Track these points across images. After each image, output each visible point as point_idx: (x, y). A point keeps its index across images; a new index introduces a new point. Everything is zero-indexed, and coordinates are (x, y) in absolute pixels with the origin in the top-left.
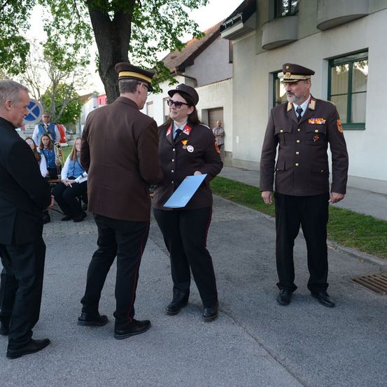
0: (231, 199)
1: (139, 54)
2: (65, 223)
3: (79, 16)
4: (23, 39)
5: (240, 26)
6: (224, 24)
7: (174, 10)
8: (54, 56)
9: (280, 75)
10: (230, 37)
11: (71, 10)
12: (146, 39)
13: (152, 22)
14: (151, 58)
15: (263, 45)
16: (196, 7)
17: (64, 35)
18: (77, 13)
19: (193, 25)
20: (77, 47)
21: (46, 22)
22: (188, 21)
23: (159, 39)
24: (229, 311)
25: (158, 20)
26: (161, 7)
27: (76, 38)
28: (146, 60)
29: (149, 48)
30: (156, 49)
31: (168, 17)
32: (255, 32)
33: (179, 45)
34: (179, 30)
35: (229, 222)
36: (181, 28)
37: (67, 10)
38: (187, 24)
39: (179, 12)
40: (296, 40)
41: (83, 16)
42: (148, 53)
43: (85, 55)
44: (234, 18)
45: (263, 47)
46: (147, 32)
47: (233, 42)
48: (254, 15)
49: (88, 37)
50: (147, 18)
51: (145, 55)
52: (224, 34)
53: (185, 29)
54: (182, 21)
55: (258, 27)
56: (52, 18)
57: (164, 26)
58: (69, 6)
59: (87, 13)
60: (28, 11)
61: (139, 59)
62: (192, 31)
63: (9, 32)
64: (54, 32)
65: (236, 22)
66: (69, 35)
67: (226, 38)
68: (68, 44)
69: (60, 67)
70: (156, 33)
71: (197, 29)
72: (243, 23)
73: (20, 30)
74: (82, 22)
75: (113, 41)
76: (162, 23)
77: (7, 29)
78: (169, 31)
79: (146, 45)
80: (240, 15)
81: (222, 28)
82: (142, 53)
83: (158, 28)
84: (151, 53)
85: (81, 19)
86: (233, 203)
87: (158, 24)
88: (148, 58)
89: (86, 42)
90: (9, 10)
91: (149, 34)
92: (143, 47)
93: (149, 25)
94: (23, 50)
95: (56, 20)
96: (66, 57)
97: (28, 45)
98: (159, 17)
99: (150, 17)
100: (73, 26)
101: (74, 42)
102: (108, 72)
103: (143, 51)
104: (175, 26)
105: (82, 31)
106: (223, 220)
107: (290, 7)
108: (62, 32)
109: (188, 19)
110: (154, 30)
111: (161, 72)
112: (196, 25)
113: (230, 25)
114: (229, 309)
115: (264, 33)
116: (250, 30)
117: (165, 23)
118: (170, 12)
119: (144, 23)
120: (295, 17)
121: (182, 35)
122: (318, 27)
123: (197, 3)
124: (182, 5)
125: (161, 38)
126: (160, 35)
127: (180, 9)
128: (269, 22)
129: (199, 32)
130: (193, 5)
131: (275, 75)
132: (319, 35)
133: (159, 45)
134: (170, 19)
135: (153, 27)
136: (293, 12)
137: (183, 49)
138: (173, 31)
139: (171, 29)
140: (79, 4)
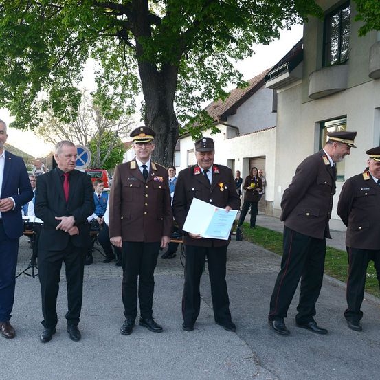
0: (273, 250)
1: (183, 104)
2: (107, 266)
3: (128, 68)
4: (76, 89)
5: (286, 75)
6: (269, 74)
7: (219, 61)
8: (102, 105)
9: (327, 124)
10: (275, 87)
11: (121, 63)
12: (190, 89)
13: (197, 73)
14: (196, 107)
15: (309, 94)
16: (241, 58)
17: (112, 87)
18: (126, 65)
19: (237, 75)
20: (123, 97)
21: (98, 75)
22: (233, 72)
23: (203, 90)
24: (272, 369)
25: (203, 71)
26: (206, 59)
27: (123, 88)
28: (190, 110)
29: (193, 98)
30: (200, 99)
31: (213, 68)
32: (301, 82)
33: (223, 95)
34: (223, 81)
35: (271, 274)
36: (226, 78)
37: (116, 62)
38: (231, 74)
39: (223, 63)
40: (345, 90)
41: (131, 68)
42: (192, 103)
43: (131, 105)
44: (280, 68)
45: (310, 97)
46: (191, 82)
47: (278, 92)
48: (302, 63)
49: (135, 88)
50: (192, 70)
51: (189, 104)
52: (269, 83)
53: (230, 79)
54: (227, 72)
55: (305, 76)
56: (103, 71)
57: (209, 77)
58: (119, 59)
59: (135, 65)
60: (82, 64)
61: (183, 109)
62: (236, 81)
63: (63, 84)
64: (105, 83)
65: (281, 72)
66: (117, 86)
67: (270, 87)
68: (115, 94)
69: (107, 116)
70: (200, 84)
71: (242, 79)
72: (289, 72)
73: (73, 82)
74: (130, 73)
75: (159, 92)
76: (207, 74)
77: (62, 80)
78: (213, 81)
79: (190, 95)
80: (286, 65)
81: (267, 78)
82: (186, 103)
83: (202, 78)
84: (194, 102)
85: (129, 71)
86: (276, 254)
87: (202, 74)
88: (193, 107)
89: (132, 93)
90: (65, 64)
91: (194, 84)
92: (187, 97)
93: (194, 76)
94: (75, 101)
95: (107, 72)
96: (113, 106)
97: (80, 95)
98: (204, 68)
99: (195, 69)
100: (122, 78)
101: (121, 93)
102: (153, 120)
103: (188, 101)
104: (219, 77)
105: (130, 82)
106: (265, 271)
107: (339, 55)
108: (111, 84)
109: (233, 69)
110: (198, 81)
111: (205, 120)
112: (241, 75)
113: (275, 75)
114: (272, 367)
115: (311, 83)
116: (297, 79)
117: (210, 73)
118: (215, 63)
119: (189, 75)
120: (345, 66)
121: (226, 85)
122: (370, 76)
123: (242, 54)
124: (227, 57)
125: (205, 88)
126: (204, 85)
127: (226, 60)
128: (316, 71)
129: (243, 82)
130: (238, 56)
131: (321, 125)
132: (371, 83)
133: (203, 94)
134: (215, 70)
135: (197, 77)
136: (343, 61)
137: (226, 99)
138: (218, 81)
139: (215, 79)
140: (129, 57)
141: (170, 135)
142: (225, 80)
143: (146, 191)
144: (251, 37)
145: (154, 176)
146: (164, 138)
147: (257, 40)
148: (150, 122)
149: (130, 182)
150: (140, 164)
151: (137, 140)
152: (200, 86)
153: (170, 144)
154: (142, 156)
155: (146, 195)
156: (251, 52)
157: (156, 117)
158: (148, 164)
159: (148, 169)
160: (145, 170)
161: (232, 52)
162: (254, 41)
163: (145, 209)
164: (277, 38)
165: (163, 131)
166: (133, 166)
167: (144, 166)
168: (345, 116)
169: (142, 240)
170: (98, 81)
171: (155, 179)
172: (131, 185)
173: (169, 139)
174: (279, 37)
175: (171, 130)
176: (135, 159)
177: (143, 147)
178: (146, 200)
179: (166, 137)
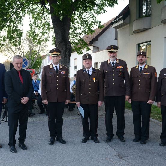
1: (73, 36)
3: (45, 19)
4: (19, 30)
5: (122, 22)
6: (114, 21)
7: (89, 15)
8: (33, 37)
9: (141, 45)
10: (116, 28)
11: (42, 17)
12: (76, 29)
13: (79, 21)
14: (79, 38)
15: (133, 31)
16: (100, 13)
17: (38, 28)
18: (44, 17)
19: (98, 22)
20: (43, 33)
21: (31, 22)
22: (96, 20)
25: (82, 20)
26: (83, 14)
27: (43, 29)
30: (81, 34)
31: (87, 19)
33: (92, 31)
34: (92, 25)
36: (93, 23)
37: (40, 16)
38: (95, 21)
39: (92, 16)
40: (150, 28)
41: (47, 19)
42: (77, 35)
43: (47, 37)
44: (119, 18)
45: (133, 32)
46: (76, 26)
47: (118, 30)
48: (129, 16)
49: (48, 28)
50: (76, 19)
51: (75, 36)
52: (114, 26)
53: (95, 24)
54: (93, 20)
55: (130, 22)
56: (33, 20)
57: (85, 23)
58: (41, 15)
59: (49, 18)
60: (23, 17)
61: (72, 39)
62: (98, 25)
64: (34, 26)
65: (119, 20)
66: (40, 27)
67: (114, 28)
68: (39, 32)
70: (81, 26)
71: (101, 24)
72: (123, 20)
73: (18, 26)
74: (46, 22)
75: (62, 30)
76: (84, 22)
77: (13, 26)
78: (87, 25)
79: (76, 32)
80: (121, 17)
81: (112, 23)
82: (74, 35)
83: (82, 24)
85: (46, 21)
87: (82, 21)
88: (77, 38)
89: (47, 31)
90: (14, 17)
91: (77, 26)
92: (74, 33)
93: (77, 22)
94: (20, 35)
95: (35, 21)
97: (22, 33)
98: (82, 19)
99: (78, 19)
100: (42, 24)
101: (42, 31)
102: (59, 45)
103: (75, 34)
104: (89, 23)
105: (46, 26)
107: (147, 12)
109: (96, 19)
110: (79, 25)
111: (83, 44)
112: (100, 22)
113: (116, 22)
114: (127, 159)
115: (134, 25)
116: (127, 24)
117: (85, 21)
118: (87, 16)
119: (75, 22)
120: (150, 17)
121: (93, 27)
122: (162, 22)
123: (100, 12)
124: (93, 13)
125: (83, 28)
126: (82, 27)
127: (92, 15)
128: (136, 20)
129: (101, 25)
130: (98, 13)
131: (139, 45)
132: (162, 25)
133: (82, 31)
134: (88, 20)
135: (79, 23)
136: (148, 15)
137: (93, 34)
138: (89, 25)
139: (88, 24)
140: (45, 14)
141: (67, 52)
142: (92, 24)
143: (57, 79)
144: (104, 4)
145: (61, 71)
146: (64, 53)
147: (107, 5)
148: (58, 46)
149: (50, 74)
150: (54, 66)
151: (53, 55)
152: (80, 27)
153: (68, 56)
154: (55, 62)
155: (58, 80)
156: (105, 11)
157: (61, 43)
158: (58, 66)
159: (58, 68)
160: (57, 69)
161: (95, 11)
162: (106, 5)
163: (57, 87)
164: (117, 4)
165: (64, 50)
166: (51, 67)
167: (56, 67)
168: (150, 41)
169: (56, 101)
170: (31, 26)
171: (61, 72)
172: (50, 76)
173: (67, 53)
174: (118, 3)
175: (68, 49)
176: (52, 64)
177: (55, 58)
178: (57, 83)
179: (66, 53)
